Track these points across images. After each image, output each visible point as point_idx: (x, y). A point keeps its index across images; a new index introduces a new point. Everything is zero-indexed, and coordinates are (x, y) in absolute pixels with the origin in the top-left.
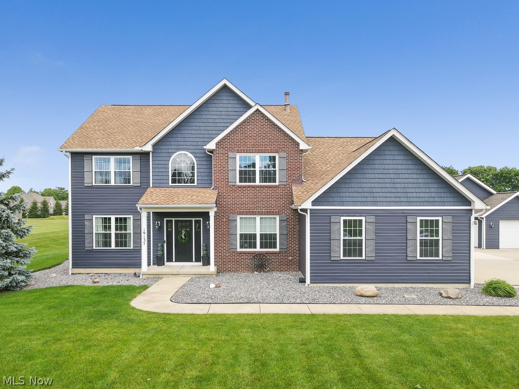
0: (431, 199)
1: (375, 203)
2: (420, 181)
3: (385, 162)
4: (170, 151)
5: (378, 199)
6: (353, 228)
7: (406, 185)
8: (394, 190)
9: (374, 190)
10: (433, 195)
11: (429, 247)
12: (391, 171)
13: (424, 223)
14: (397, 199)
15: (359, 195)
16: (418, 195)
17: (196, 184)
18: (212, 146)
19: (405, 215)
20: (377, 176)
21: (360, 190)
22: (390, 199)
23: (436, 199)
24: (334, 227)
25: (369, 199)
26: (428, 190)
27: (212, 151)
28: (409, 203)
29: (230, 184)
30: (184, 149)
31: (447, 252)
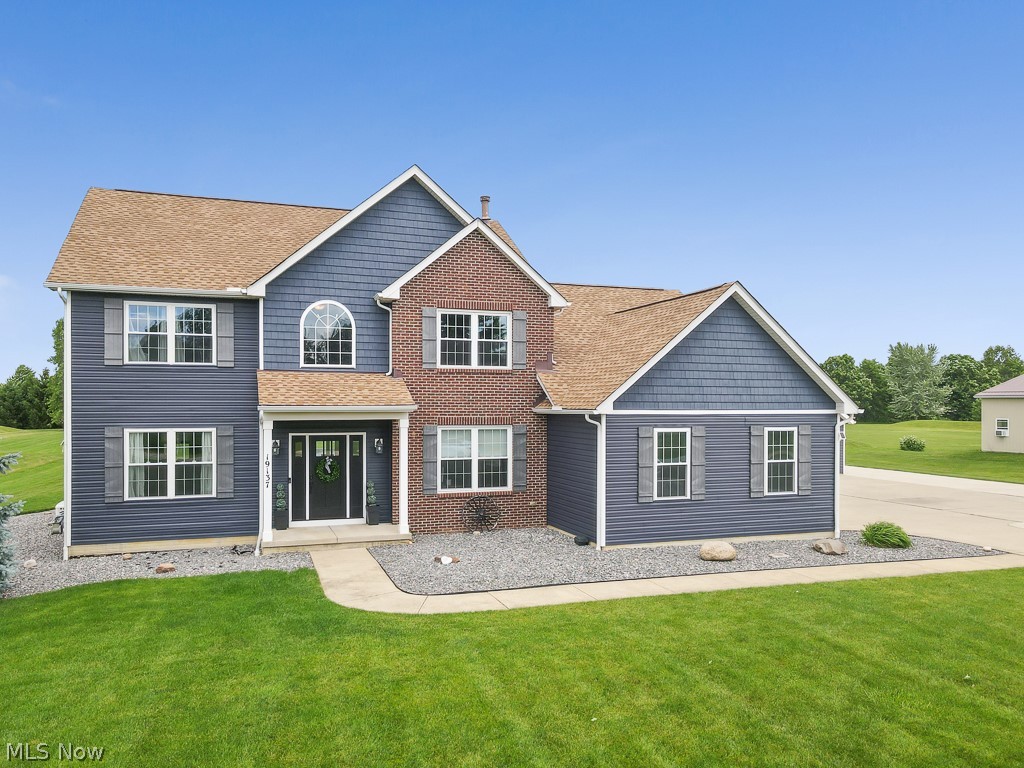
0: (783, 399)
1: (705, 405)
2: (769, 368)
3: (720, 336)
4: (302, 298)
5: (709, 398)
6: (672, 446)
7: (749, 376)
8: (732, 383)
9: (704, 382)
10: (786, 391)
11: (781, 476)
12: (728, 352)
13: (775, 437)
14: (737, 399)
15: (682, 391)
16: (766, 391)
17: (353, 365)
18: (392, 292)
19: (747, 424)
20: (708, 359)
21: (684, 382)
22: (727, 398)
23: (790, 398)
24: (644, 446)
25: (696, 398)
26: (779, 384)
27: (389, 303)
28: (753, 404)
29: (424, 366)
30: (330, 297)
31: (805, 482)
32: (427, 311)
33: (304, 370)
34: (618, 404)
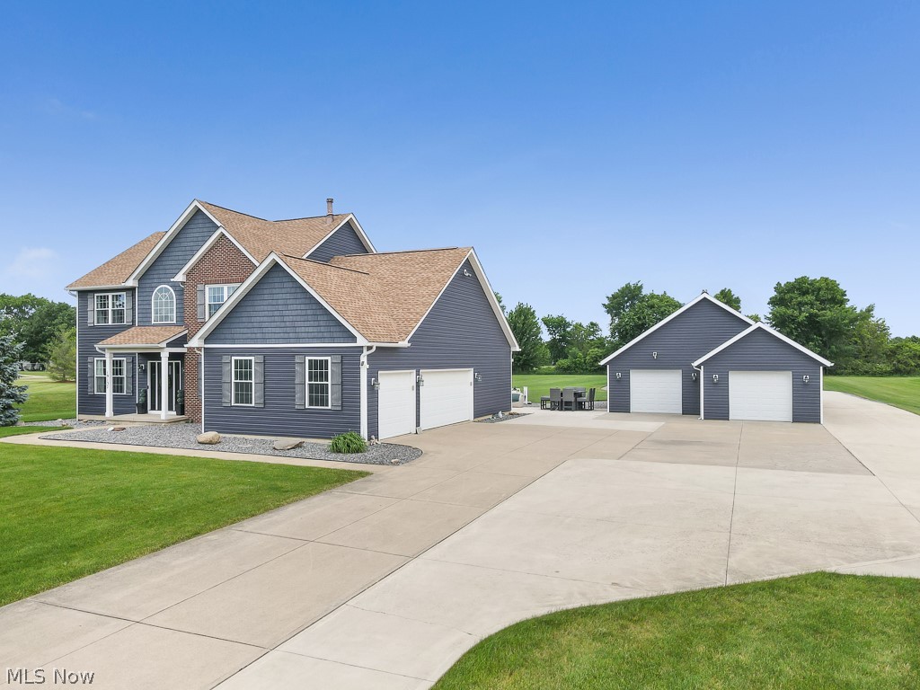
0: (320, 335)
1: (264, 340)
2: (309, 312)
3: (274, 291)
4: (153, 285)
5: (267, 335)
6: (243, 370)
7: (295, 318)
8: (283, 325)
9: (264, 325)
10: (322, 329)
11: (318, 394)
12: (280, 302)
13: (313, 364)
14: (286, 335)
15: (249, 331)
16: (307, 329)
17: (175, 322)
18: (180, 277)
19: (292, 353)
20: (266, 308)
21: (250, 325)
22: (278, 336)
23: (325, 335)
24: (226, 368)
25: (258, 336)
26: (316, 324)
27: (183, 283)
28: (298, 340)
29: (199, 321)
30: (164, 283)
31: (336, 400)
32: (200, 287)
33: (154, 326)
34: (207, 340)
